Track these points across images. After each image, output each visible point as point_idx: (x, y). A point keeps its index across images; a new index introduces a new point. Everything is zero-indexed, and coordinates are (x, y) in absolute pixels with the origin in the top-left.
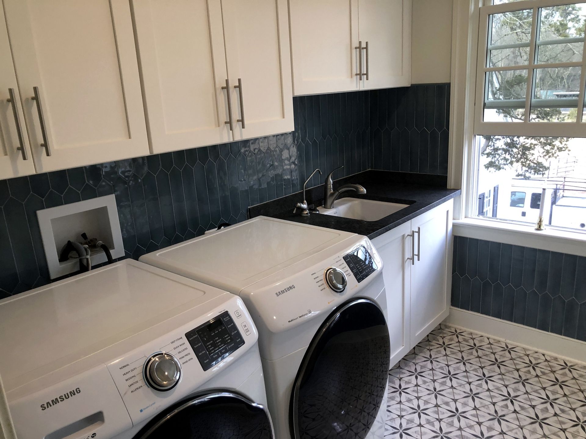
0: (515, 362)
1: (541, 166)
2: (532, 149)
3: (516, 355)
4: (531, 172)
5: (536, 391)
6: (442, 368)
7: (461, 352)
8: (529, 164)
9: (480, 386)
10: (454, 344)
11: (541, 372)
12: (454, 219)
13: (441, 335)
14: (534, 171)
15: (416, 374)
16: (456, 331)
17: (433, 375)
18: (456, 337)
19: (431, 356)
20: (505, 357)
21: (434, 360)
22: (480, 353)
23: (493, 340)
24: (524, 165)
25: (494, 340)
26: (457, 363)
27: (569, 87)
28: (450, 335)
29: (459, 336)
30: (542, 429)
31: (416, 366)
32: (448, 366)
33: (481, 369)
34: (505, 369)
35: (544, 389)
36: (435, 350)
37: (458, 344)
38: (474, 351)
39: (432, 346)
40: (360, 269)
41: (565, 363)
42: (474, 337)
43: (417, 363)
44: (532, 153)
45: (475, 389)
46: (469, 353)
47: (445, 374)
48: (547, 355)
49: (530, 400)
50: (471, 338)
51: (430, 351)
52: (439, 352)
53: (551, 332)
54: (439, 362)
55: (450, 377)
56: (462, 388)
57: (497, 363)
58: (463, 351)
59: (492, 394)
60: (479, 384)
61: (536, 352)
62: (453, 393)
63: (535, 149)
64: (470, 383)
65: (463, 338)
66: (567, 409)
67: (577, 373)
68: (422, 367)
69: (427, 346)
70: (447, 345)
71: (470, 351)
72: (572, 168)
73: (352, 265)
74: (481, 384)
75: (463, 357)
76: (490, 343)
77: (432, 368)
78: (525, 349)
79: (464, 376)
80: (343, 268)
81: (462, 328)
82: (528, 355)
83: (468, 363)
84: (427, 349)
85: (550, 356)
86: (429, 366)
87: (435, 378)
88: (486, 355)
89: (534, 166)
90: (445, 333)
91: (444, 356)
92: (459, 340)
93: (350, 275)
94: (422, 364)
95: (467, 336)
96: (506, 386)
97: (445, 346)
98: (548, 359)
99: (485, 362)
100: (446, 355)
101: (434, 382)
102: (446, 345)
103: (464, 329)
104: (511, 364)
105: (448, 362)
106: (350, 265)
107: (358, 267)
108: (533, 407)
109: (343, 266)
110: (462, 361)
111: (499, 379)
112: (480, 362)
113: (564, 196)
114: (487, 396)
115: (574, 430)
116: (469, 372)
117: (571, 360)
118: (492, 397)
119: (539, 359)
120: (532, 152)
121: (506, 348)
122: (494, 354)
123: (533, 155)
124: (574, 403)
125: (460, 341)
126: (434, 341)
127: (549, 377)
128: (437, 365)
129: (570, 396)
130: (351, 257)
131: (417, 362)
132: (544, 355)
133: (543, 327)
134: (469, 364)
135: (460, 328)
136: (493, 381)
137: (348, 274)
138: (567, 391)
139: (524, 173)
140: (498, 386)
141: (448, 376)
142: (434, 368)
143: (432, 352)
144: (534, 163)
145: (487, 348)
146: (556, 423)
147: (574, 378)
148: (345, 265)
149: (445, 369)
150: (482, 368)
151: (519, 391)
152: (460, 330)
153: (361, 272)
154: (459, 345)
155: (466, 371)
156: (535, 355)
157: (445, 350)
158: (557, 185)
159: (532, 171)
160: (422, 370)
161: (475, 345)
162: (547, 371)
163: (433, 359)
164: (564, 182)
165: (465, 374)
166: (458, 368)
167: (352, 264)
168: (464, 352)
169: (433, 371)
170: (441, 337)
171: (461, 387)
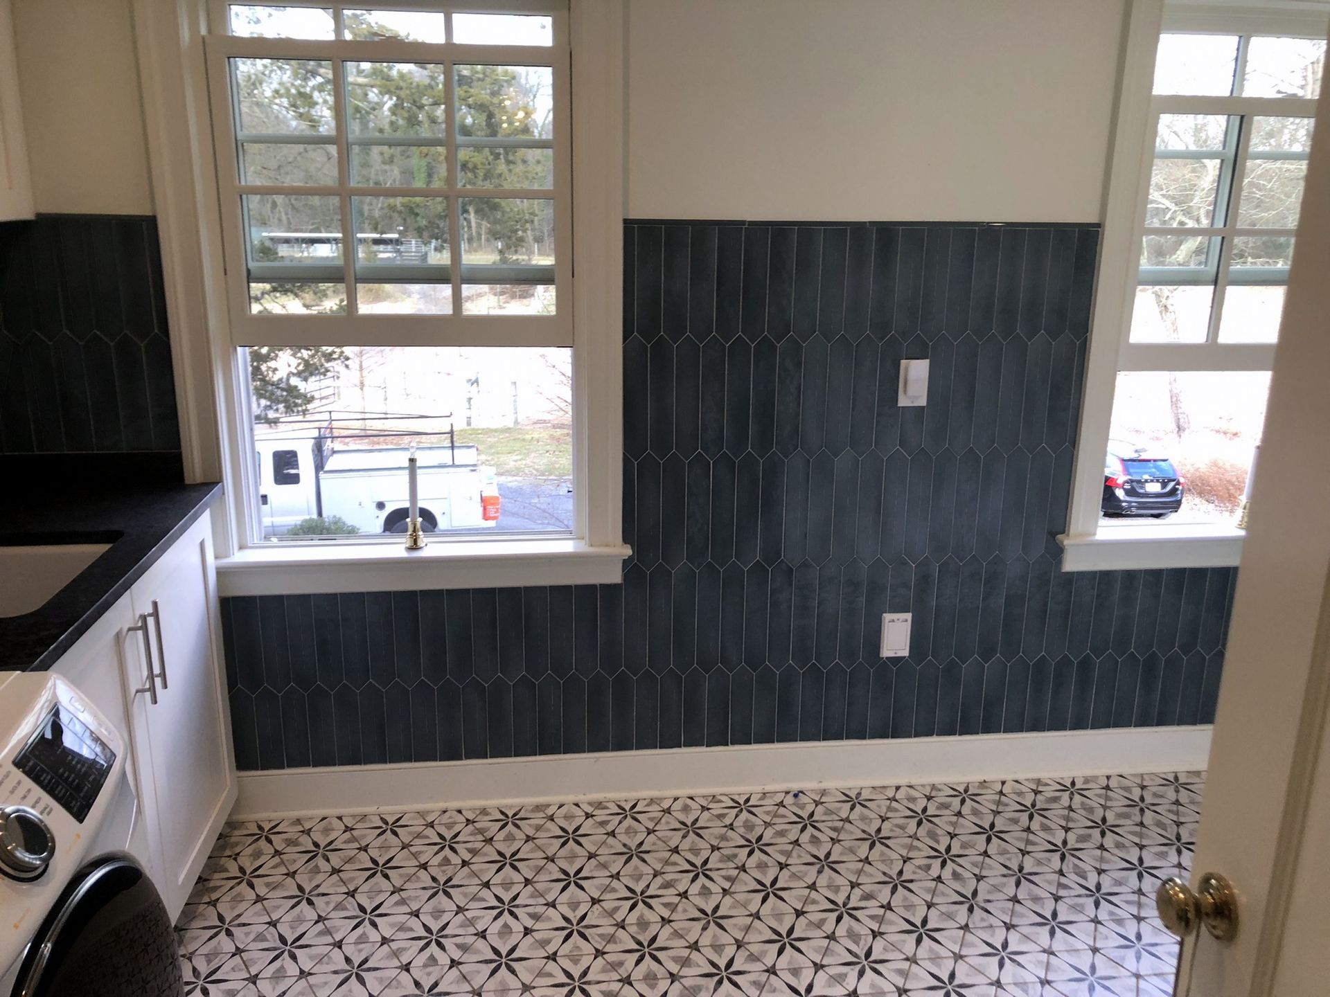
0: (413, 849)
1: (295, 393)
2: (272, 359)
3: (410, 833)
4: (277, 410)
5: (474, 898)
6: (260, 937)
7: (292, 875)
8: (272, 393)
9: (362, 940)
10: (268, 863)
11: (469, 850)
12: (216, 558)
13: (228, 853)
14: (285, 407)
15: (201, 982)
16: (260, 828)
17: (246, 966)
18: (265, 842)
19: (221, 918)
20: (390, 847)
21: (234, 926)
22: (335, 859)
23: (351, 818)
24: (262, 394)
25: (353, 816)
26: (293, 907)
27: (290, 223)
28: (250, 845)
29: (271, 836)
30: (517, 976)
31: (191, 961)
32: (273, 924)
33: (350, 899)
34: (401, 875)
35: (487, 885)
36: (227, 898)
37: (277, 860)
38: (320, 861)
39: (215, 888)
40: (74, 781)
41: (502, 813)
42: (307, 826)
43: (193, 953)
44: (274, 367)
45: (357, 953)
46: (311, 871)
47: (275, 949)
48: (467, 810)
49: (471, 922)
50: (303, 832)
51: (215, 906)
52: (238, 899)
53: (467, 758)
54: (249, 924)
55: (289, 951)
56: (327, 964)
57: (380, 868)
58: (295, 872)
59: (394, 945)
60: (360, 937)
61: (445, 812)
62: (311, 986)
63: (278, 359)
64: (339, 945)
65: (283, 840)
66: (541, 909)
67: (530, 825)
68: (209, 958)
69: (202, 895)
70: (252, 873)
71: (312, 864)
72: (330, 391)
73: (46, 778)
74: (364, 933)
75: (300, 888)
76: (348, 829)
77: (237, 948)
78: (421, 814)
79: (321, 934)
80: (25, 797)
81: (272, 815)
82: (431, 825)
83: (318, 895)
84: (206, 903)
85: (472, 810)
86: (227, 945)
87: (253, 972)
88: (350, 860)
89: (282, 396)
90: (237, 844)
91: (254, 903)
92: (277, 848)
93: (51, 810)
94: (205, 950)
95: (293, 832)
96: (416, 914)
97: (247, 878)
98: (471, 816)
99: (353, 879)
100: (259, 899)
101: (255, 983)
102: (248, 872)
103: (276, 815)
104: (407, 859)
105: (270, 917)
106: (42, 778)
107: (66, 775)
108: (482, 935)
109: (21, 791)
110: (304, 897)
111: (397, 904)
112: (344, 883)
113: (335, 449)
114: (388, 957)
115: (570, 948)
116: (328, 917)
117: (511, 802)
118: (396, 954)
119: (455, 823)
120: (272, 364)
121: (384, 826)
122: (366, 851)
123: (277, 372)
124: (548, 890)
125: (280, 849)
126: (217, 876)
127: (486, 855)
128: (247, 934)
129: (535, 880)
130: (37, 753)
131: (191, 949)
132: (460, 812)
133: (452, 754)
134: (320, 898)
135: (266, 816)
136: (386, 915)
137: (45, 809)
138: (526, 870)
139: (263, 413)
140: (400, 923)
141: (283, 952)
142: (241, 947)
143: (221, 907)
144: (283, 390)
145: (345, 842)
146: (532, 949)
147: (529, 839)
148: (28, 783)
149: (269, 937)
150: (351, 894)
151: (445, 911)
152: (270, 821)
153: (78, 788)
154: (279, 860)
155: (320, 919)
156: (445, 819)
157: (252, 886)
158: (319, 429)
159: (281, 406)
160: (213, 966)
161: (316, 844)
162: (479, 845)
163: (230, 922)
164: (330, 423)
165: (320, 926)
166: (300, 920)
167: (45, 775)
168: (298, 872)
169: (242, 954)
170: (230, 856)
171: (322, 964)
